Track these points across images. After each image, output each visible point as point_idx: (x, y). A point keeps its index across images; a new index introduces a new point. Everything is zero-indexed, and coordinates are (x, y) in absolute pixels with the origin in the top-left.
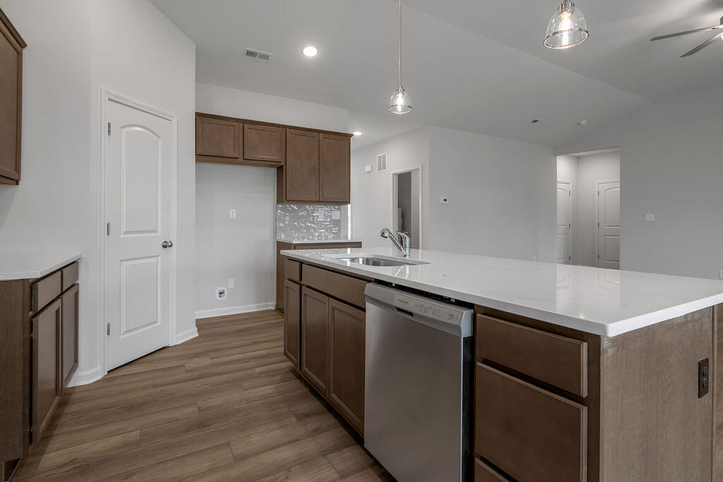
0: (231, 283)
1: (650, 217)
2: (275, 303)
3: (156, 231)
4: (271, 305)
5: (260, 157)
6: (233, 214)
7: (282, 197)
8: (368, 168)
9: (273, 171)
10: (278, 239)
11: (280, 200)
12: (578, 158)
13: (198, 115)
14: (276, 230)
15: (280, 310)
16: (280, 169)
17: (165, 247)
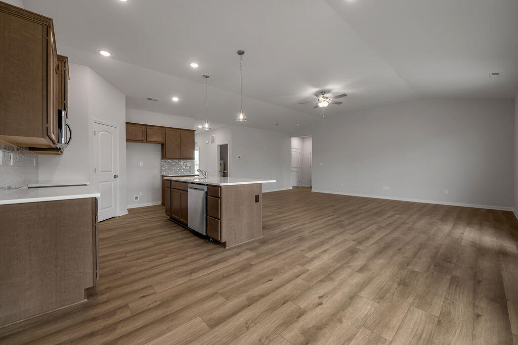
0: (141, 194)
1: (321, 164)
2: (161, 202)
3: (111, 171)
4: (160, 203)
5: (154, 140)
6: (141, 164)
7: (164, 157)
8: (207, 142)
9: (160, 146)
10: (162, 174)
11: (163, 158)
12: (303, 138)
13: (127, 123)
14: (161, 171)
15: (163, 204)
16: (163, 145)
17: (115, 177)
